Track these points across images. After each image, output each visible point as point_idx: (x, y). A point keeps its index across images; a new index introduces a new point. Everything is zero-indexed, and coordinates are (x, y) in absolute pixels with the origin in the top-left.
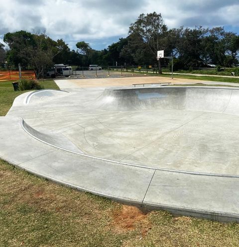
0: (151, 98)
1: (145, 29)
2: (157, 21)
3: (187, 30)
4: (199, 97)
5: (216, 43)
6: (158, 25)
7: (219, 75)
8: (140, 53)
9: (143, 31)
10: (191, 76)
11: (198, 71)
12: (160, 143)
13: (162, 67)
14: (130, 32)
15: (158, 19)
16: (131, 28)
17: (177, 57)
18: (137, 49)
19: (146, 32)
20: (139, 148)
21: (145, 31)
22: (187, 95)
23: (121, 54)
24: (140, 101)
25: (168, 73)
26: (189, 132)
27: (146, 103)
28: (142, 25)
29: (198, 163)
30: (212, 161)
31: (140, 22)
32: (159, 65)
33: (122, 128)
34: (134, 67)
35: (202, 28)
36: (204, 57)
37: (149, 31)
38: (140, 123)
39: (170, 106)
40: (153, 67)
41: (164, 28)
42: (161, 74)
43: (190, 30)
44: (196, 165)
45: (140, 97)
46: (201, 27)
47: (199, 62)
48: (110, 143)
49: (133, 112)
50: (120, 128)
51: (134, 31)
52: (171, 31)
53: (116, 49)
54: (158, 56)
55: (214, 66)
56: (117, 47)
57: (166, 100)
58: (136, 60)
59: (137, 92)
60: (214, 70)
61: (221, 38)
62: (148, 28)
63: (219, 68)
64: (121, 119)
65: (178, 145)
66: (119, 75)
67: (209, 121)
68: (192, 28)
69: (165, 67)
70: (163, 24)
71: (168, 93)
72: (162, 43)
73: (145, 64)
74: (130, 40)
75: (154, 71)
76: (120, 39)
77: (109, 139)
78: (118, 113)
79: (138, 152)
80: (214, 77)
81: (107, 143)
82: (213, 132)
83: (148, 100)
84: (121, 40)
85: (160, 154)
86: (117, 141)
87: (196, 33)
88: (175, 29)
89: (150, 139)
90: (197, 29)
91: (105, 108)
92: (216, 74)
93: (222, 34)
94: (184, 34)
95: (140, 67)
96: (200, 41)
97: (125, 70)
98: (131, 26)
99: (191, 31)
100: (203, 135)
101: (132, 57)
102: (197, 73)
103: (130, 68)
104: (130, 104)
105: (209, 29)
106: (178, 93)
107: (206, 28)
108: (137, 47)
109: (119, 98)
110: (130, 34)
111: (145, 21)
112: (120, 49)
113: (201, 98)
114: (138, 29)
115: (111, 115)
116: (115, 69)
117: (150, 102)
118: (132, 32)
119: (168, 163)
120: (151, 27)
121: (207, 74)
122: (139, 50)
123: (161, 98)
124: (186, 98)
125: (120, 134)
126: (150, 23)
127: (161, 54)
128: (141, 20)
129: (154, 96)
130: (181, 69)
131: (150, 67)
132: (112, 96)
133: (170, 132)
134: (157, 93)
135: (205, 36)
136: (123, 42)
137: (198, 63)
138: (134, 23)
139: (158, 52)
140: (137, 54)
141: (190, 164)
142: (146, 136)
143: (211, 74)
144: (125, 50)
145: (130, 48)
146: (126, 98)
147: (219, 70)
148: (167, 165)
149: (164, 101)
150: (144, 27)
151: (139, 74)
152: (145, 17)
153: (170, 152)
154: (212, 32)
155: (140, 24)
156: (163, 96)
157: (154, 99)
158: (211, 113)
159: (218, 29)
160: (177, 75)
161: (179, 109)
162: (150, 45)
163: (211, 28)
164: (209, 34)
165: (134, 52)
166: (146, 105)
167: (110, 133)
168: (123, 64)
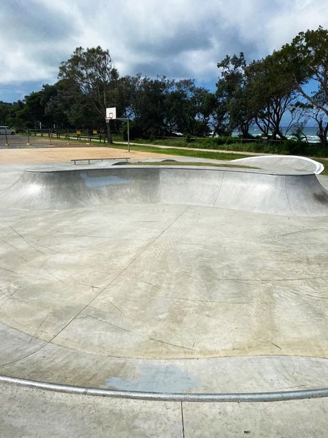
0: (107, 186)
1: (84, 72)
2: (103, 62)
3: (145, 81)
4: (179, 183)
5: (185, 101)
6: (105, 68)
7: (189, 147)
8: (78, 110)
9: (82, 75)
10: (153, 148)
11: (161, 141)
12: (137, 270)
13: (112, 133)
14: (60, 75)
15: (105, 58)
16: (63, 69)
17: (132, 119)
18: (72, 104)
19: (87, 78)
20: (101, 286)
21: (85, 76)
22: (161, 179)
23: (47, 110)
24: (89, 190)
25: (121, 143)
26: (177, 242)
27: (98, 193)
28: (80, 65)
29: (210, 309)
30: (230, 300)
31: (76, 60)
32: (108, 130)
33: (64, 246)
34: (70, 132)
35: (166, 79)
36: (168, 120)
37: (91, 76)
38: (95, 231)
39: (138, 198)
40: (99, 132)
41: (114, 73)
42: (111, 144)
43: (149, 81)
44: (207, 313)
45: (89, 184)
46: (164, 77)
47: (163, 128)
48: (44, 282)
49: (80, 210)
50: (59, 244)
51: (68, 75)
52: (123, 79)
53: (38, 102)
54: (108, 115)
55: (180, 134)
56: (40, 99)
57: (130, 188)
58: (72, 120)
59: (83, 175)
60: (183, 141)
61: (190, 95)
62: (89, 71)
63: (189, 137)
64: (61, 224)
65: (168, 272)
66: (46, 143)
67: (200, 221)
68: (153, 78)
69: (117, 133)
70: (113, 68)
71: (134, 177)
72: (111, 96)
73: (85, 128)
74: (61, 88)
75: (100, 139)
76: (44, 86)
77: (41, 271)
78: (51, 213)
79: (100, 297)
80: (183, 150)
81: (37, 282)
82: (211, 240)
83: (102, 189)
84: (46, 87)
85: (141, 296)
86: (56, 276)
87: (158, 86)
88: (129, 77)
89: (119, 264)
90: (160, 80)
91: (28, 204)
92: (185, 146)
93: (191, 90)
94: (141, 87)
95: (79, 133)
96: (164, 97)
97: (55, 135)
98: (61, 66)
99: (152, 81)
100: (198, 248)
101: (65, 116)
102: (161, 144)
103: (62, 134)
104: (72, 195)
105: (176, 82)
106: (149, 177)
107: (171, 80)
108: (72, 101)
109: (52, 186)
110: (61, 78)
111: (84, 60)
112: (44, 103)
113: (181, 184)
114: (74, 72)
115: (39, 218)
116: (39, 135)
117: (106, 192)
118: (65, 75)
119: (161, 317)
120: (94, 71)
121: (174, 146)
122: (75, 106)
123: (123, 185)
124: (161, 184)
125: (60, 258)
126: (93, 63)
127: (111, 113)
128: (77, 57)
129: (113, 182)
130: (137, 137)
131: (95, 132)
132: (39, 182)
133: (148, 246)
134: (116, 177)
135: (170, 90)
136: (50, 91)
137: (161, 129)
138: (67, 61)
139: (107, 109)
140: (73, 112)
141: (197, 312)
142: (110, 258)
143: (179, 145)
144: (53, 104)
145: (62, 101)
146: (64, 186)
147: (189, 141)
148: (160, 320)
149: (128, 190)
150: (82, 69)
151: (77, 143)
152: (85, 53)
153: (158, 287)
154: (179, 85)
155: (77, 64)
156: (126, 182)
157: (112, 187)
158: (197, 206)
159: (187, 83)
160: (134, 145)
161: (151, 202)
162: (93, 99)
163: (177, 80)
164: (175, 89)
165: (67, 107)
166: (100, 198)
167: (41, 259)
168: (51, 127)
